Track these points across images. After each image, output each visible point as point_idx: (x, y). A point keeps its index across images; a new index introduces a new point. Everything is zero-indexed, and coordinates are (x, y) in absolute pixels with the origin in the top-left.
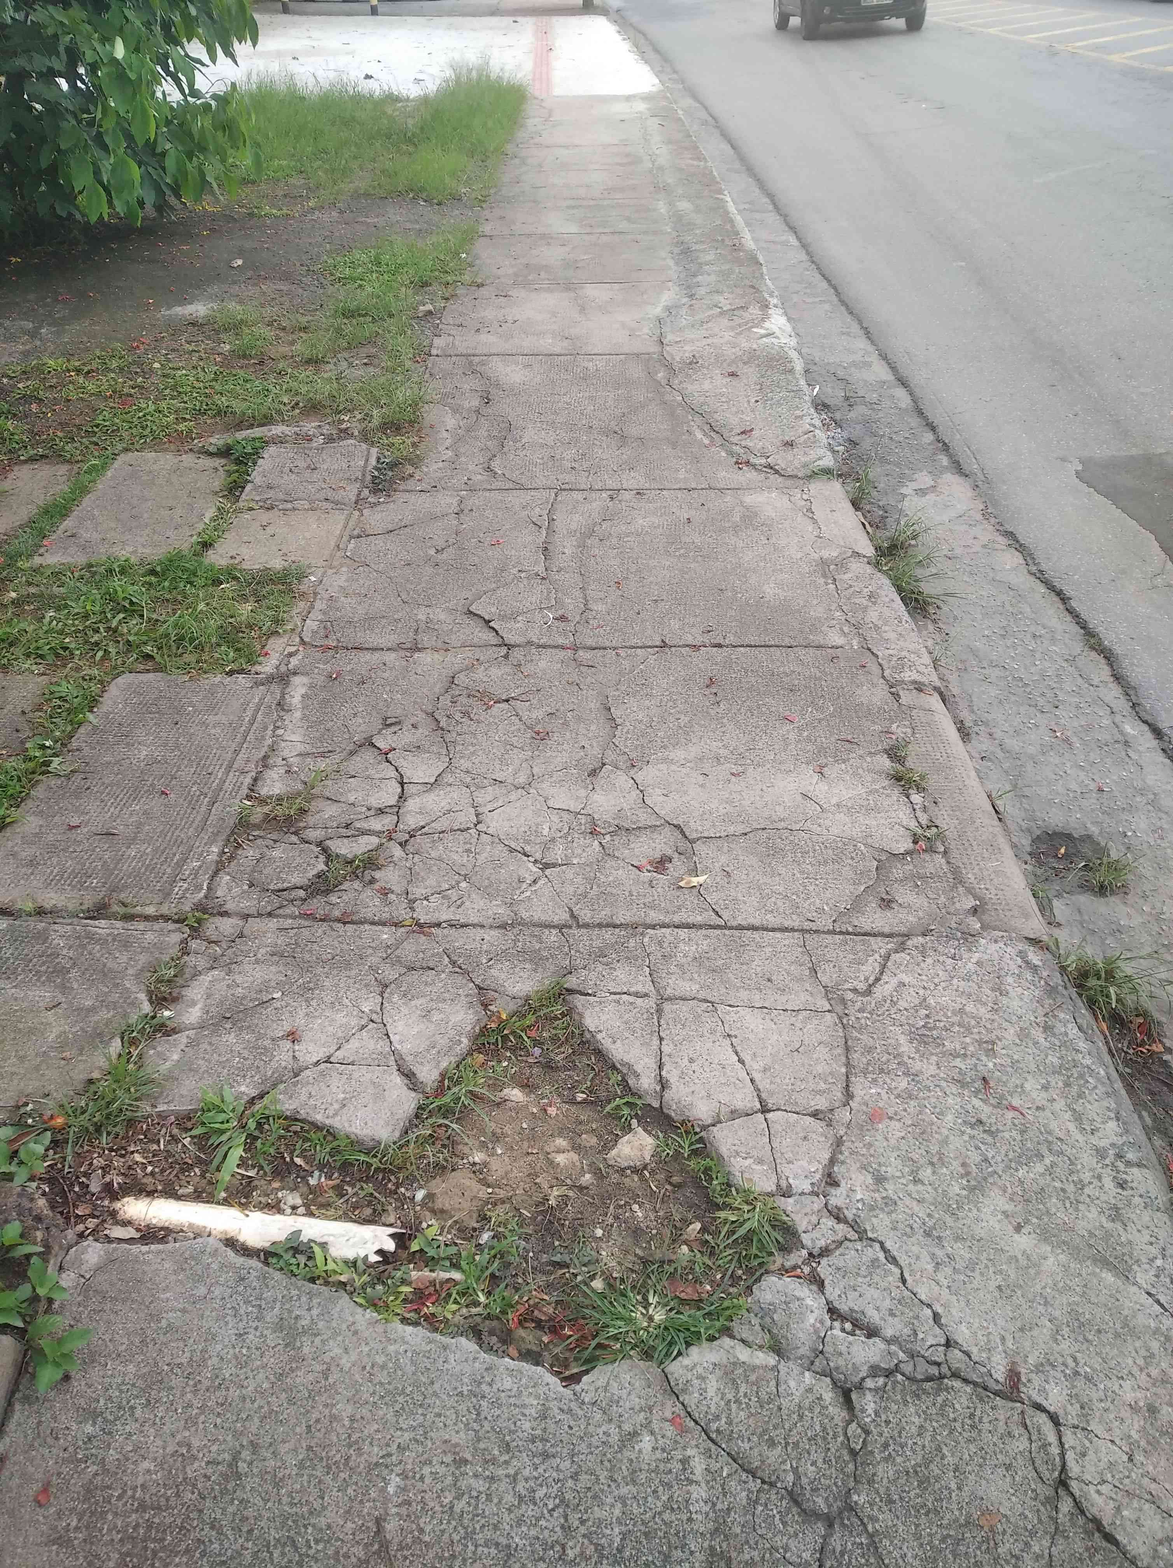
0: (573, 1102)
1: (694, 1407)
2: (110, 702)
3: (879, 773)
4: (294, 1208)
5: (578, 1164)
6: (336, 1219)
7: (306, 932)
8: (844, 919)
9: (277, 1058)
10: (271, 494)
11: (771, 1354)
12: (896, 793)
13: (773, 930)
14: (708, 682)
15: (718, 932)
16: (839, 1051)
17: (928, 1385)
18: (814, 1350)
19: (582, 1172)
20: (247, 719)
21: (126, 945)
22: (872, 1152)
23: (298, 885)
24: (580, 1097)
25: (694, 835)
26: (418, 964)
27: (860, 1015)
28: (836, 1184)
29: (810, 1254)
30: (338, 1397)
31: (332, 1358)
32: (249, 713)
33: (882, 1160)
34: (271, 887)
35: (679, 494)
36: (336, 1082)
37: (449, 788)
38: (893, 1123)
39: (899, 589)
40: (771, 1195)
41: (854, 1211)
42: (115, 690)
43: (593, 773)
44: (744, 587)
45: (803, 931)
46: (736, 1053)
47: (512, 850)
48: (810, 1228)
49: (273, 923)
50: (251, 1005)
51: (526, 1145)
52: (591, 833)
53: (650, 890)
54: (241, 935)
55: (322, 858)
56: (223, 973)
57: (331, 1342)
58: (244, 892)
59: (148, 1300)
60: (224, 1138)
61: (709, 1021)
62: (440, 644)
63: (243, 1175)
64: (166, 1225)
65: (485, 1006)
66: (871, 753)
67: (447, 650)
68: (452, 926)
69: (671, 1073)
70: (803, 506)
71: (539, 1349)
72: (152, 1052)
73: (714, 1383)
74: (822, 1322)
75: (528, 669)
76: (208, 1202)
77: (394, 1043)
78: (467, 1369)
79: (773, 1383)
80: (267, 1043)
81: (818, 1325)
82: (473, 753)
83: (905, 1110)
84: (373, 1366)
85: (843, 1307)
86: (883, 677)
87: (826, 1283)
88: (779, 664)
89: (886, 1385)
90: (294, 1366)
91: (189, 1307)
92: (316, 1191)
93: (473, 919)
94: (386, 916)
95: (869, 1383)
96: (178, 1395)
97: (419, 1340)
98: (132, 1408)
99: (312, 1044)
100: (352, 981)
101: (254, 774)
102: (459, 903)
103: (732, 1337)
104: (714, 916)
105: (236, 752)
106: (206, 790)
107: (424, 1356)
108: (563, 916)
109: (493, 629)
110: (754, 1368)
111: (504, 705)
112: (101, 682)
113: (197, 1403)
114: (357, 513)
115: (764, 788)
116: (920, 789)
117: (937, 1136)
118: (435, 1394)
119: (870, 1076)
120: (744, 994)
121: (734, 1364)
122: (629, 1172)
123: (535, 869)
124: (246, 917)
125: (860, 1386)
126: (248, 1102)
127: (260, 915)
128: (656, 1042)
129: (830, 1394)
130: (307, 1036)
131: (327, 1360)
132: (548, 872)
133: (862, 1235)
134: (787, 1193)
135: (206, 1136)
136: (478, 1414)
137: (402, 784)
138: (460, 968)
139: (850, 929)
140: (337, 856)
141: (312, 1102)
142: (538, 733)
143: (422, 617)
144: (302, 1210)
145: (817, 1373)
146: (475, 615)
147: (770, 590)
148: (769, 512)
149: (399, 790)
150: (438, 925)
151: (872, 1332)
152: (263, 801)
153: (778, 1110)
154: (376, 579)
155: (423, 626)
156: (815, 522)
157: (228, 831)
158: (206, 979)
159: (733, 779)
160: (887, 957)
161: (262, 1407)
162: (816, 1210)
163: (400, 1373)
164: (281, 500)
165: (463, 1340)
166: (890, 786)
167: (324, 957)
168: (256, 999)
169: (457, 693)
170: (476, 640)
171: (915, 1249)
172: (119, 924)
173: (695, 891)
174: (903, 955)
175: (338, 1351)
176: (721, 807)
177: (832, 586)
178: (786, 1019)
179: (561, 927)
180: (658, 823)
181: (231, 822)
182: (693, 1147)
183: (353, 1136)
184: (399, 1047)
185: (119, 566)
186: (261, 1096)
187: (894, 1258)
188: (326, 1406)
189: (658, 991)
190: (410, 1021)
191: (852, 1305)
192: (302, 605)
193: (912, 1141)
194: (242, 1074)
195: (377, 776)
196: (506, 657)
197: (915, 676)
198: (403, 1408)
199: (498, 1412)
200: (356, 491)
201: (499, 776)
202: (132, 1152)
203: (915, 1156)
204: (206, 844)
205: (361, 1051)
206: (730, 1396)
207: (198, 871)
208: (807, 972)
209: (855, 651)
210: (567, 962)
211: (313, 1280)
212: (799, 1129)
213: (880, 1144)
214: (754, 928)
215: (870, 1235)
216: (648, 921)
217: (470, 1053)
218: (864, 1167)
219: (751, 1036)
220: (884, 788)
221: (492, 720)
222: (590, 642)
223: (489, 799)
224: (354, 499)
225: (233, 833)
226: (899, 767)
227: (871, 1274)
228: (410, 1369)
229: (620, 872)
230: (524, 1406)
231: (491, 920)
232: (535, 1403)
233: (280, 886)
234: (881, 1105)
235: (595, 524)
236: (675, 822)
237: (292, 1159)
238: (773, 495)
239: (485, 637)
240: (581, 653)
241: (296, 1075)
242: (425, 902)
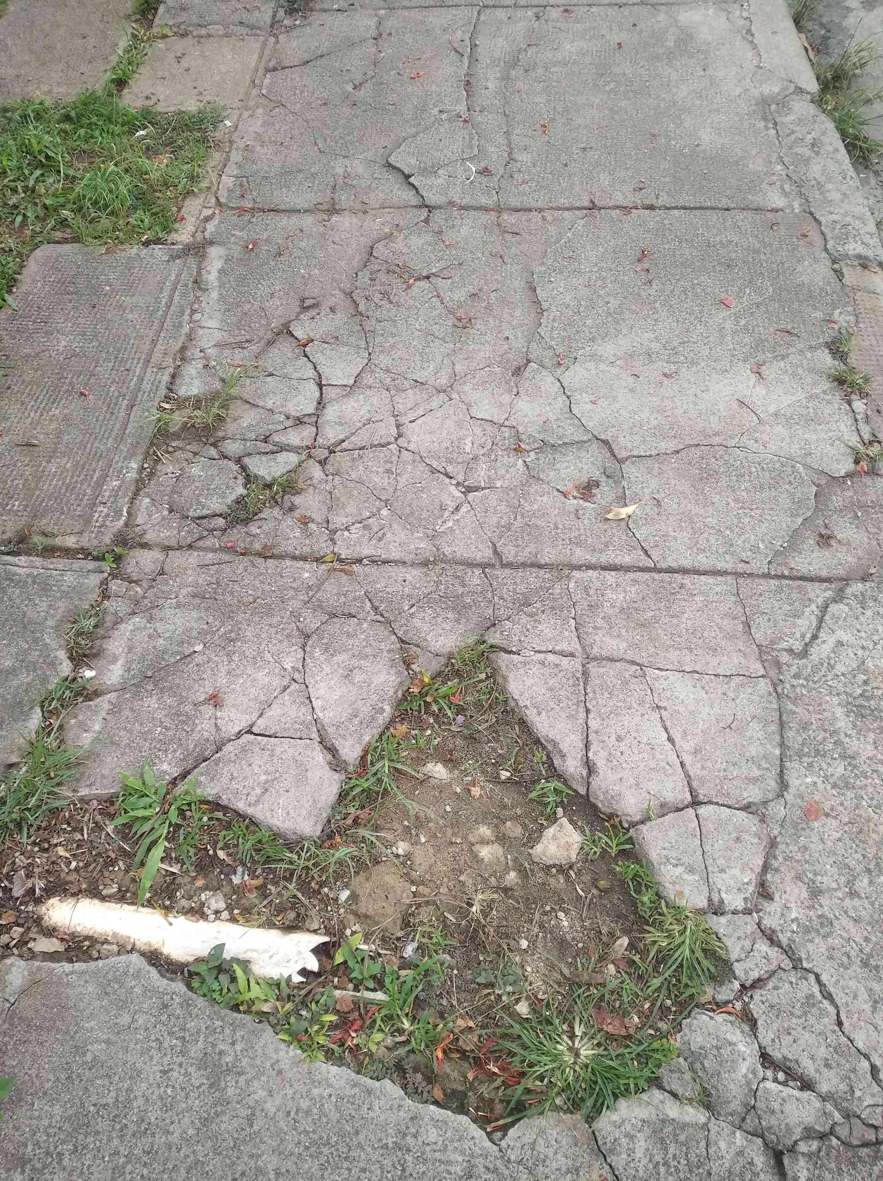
0: (495, 779)
1: (621, 1170)
2: (28, 280)
3: (820, 373)
4: (217, 912)
5: (502, 859)
6: (259, 927)
7: (226, 568)
8: (780, 559)
9: (199, 728)
10: (183, 17)
11: (702, 1109)
12: (837, 398)
13: (705, 573)
14: (639, 254)
15: (647, 576)
16: (774, 727)
17: (864, 1152)
18: (746, 1105)
19: (507, 870)
20: (164, 301)
21: (45, 588)
22: (807, 857)
23: (218, 512)
24: (505, 775)
25: (623, 454)
26: (339, 610)
27: (795, 682)
28: (769, 897)
29: (743, 986)
30: (263, 1147)
31: (257, 1102)
32: (166, 293)
33: (818, 867)
34: (191, 514)
35: (610, 11)
36: (258, 760)
37: (368, 392)
38: (830, 821)
39: (844, 134)
40: (701, 912)
41: (789, 934)
42: (32, 266)
43: (518, 372)
44: (678, 131)
45: (738, 575)
46: (666, 729)
47: (434, 471)
48: (743, 956)
49: (193, 558)
50: (173, 660)
51: (449, 832)
52: (515, 450)
53: (575, 522)
54: (162, 573)
55: (241, 480)
56: (144, 620)
57: (255, 1083)
58: (164, 518)
59: (73, 1029)
60: (146, 827)
61: (637, 688)
62: (358, 206)
63: (167, 871)
64: (91, 933)
65: (407, 665)
66: (811, 347)
67: (365, 212)
68: (373, 562)
69: (598, 756)
70: (743, 27)
71: (463, 1088)
72: (73, 721)
73: (642, 1143)
74: (754, 1073)
75: (449, 237)
76: (132, 904)
77: (317, 711)
78: (392, 1118)
79: (703, 1144)
80: (188, 708)
81: (750, 1076)
82: (393, 346)
83: (842, 804)
84: (297, 1112)
85: (777, 1055)
86: (826, 250)
87: (759, 1023)
88: (715, 231)
89: (820, 1150)
90: (219, 1109)
91: (113, 1038)
92: (239, 890)
93: (395, 555)
94: (306, 550)
95: (803, 1147)
96: (104, 1141)
97: (342, 1083)
98: (60, 1155)
99: (233, 710)
100: (274, 630)
101: (171, 370)
102: (380, 534)
103: (661, 1087)
104: (643, 557)
105: (154, 343)
106: (124, 390)
107: (348, 1101)
108: (485, 554)
109: (413, 186)
110: (684, 1126)
111: (424, 284)
112: (20, 254)
113: (124, 1151)
114: (272, 40)
115: (699, 393)
116: (864, 395)
117: (874, 836)
118: (360, 1146)
119: (805, 759)
120: (673, 655)
121: (663, 1121)
122: (554, 870)
123: (458, 494)
124: (167, 549)
125: (792, 1149)
126: (170, 783)
127: (180, 548)
128: (582, 715)
129: (762, 1159)
130: (229, 700)
131: (252, 1103)
132: (471, 496)
133: (797, 965)
134: (718, 910)
135: (128, 826)
136: (403, 1170)
137: (320, 386)
138: (382, 615)
139: (786, 573)
140: (256, 477)
141: (234, 785)
142: (460, 320)
143: (340, 171)
144: (225, 915)
145: (749, 1133)
146: (394, 168)
147: (706, 136)
148: (705, 35)
149: (318, 394)
150: (359, 561)
151: (807, 1085)
152: (181, 403)
153: (710, 802)
154: (293, 123)
155: (340, 182)
156: (754, 47)
157: (147, 442)
158: (126, 628)
159: (666, 381)
160: (824, 609)
161: (188, 1156)
162: (749, 932)
163: (324, 1120)
164: (194, 25)
165: (387, 1082)
166: (831, 389)
167: (245, 599)
168: (178, 653)
169: (376, 267)
170: (395, 200)
171: (852, 984)
172: (38, 561)
173: (623, 524)
174: (842, 606)
175: (262, 1093)
176: (652, 417)
177: (773, 132)
178: (718, 687)
179: (484, 566)
180: (585, 438)
181: (150, 431)
182: (622, 847)
183: (275, 829)
184: (320, 715)
185: (33, 111)
186: (184, 775)
187: (830, 995)
188: (251, 1156)
189: (584, 648)
190: (333, 682)
191: (785, 1051)
192: (217, 156)
193: (849, 843)
194: (163, 747)
195: (295, 375)
196: (427, 221)
197: (860, 249)
198: (328, 1162)
199: (424, 1168)
200: (270, 13)
201: (420, 376)
202: (56, 845)
203: (852, 863)
204: (125, 458)
205: (283, 720)
206: (658, 1158)
207: (117, 491)
208: (740, 627)
209: (796, 216)
210: (491, 611)
211: (236, 1008)
212: (731, 828)
213: (816, 847)
214: (684, 571)
215: (805, 965)
216: (574, 561)
217: (392, 722)
218: (798, 878)
219: (681, 709)
220: (824, 392)
221: (412, 302)
222: (514, 202)
223: (409, 406)
224: (269, 21)
225: (152, 444)
226: (843, 367)
227: (805, 1013)
228: (335, 1116)
229: (545, 498)
230: (449, 1162)
231: (413, 556)
232: (460, 1159)
233: (199, 513)
234: (817, 798)
235: (519, 52)
236: (603, 437)
237: (215, 851)
238: (711, 12)
239: (405, 196)
240: (505, 216)
241: (219, 750)
242: (346, 533)
